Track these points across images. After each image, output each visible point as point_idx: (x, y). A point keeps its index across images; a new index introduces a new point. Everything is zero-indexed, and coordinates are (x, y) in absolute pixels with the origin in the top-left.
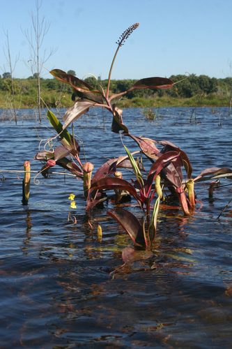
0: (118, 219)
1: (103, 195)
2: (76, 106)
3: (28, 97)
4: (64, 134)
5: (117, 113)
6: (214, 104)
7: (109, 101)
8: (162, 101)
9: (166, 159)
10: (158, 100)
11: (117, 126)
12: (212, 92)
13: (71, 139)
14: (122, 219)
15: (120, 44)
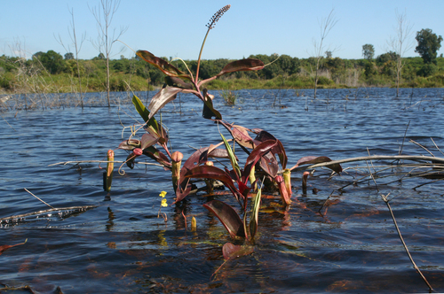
0: (216, 213)
1: (194, 187)
2: (162, 92)
3: (93, 79)
4: (151, 122)
5: (209, 98)
6: (297, 86)
7: (198, 87)
8: (240, 83)
9: (263, 148)
10: (236, 82)
11: (209, 112)
12: (295, 72)
13: (158, 128)
14: (219, 212)
15: (210, 27)
